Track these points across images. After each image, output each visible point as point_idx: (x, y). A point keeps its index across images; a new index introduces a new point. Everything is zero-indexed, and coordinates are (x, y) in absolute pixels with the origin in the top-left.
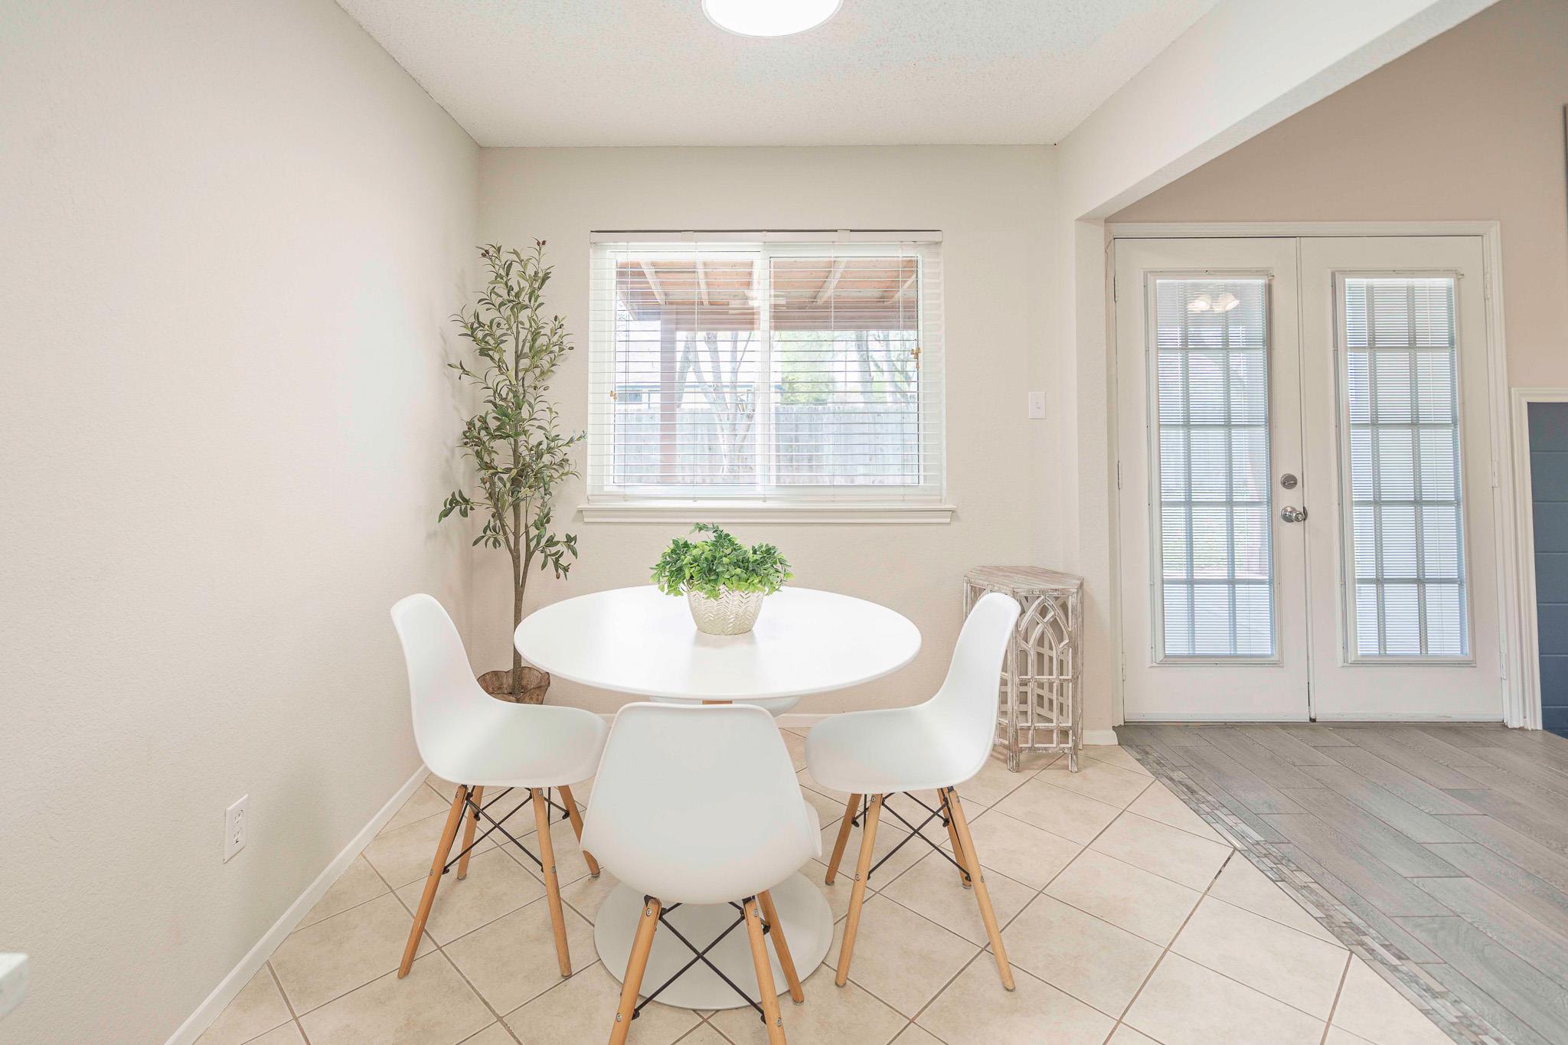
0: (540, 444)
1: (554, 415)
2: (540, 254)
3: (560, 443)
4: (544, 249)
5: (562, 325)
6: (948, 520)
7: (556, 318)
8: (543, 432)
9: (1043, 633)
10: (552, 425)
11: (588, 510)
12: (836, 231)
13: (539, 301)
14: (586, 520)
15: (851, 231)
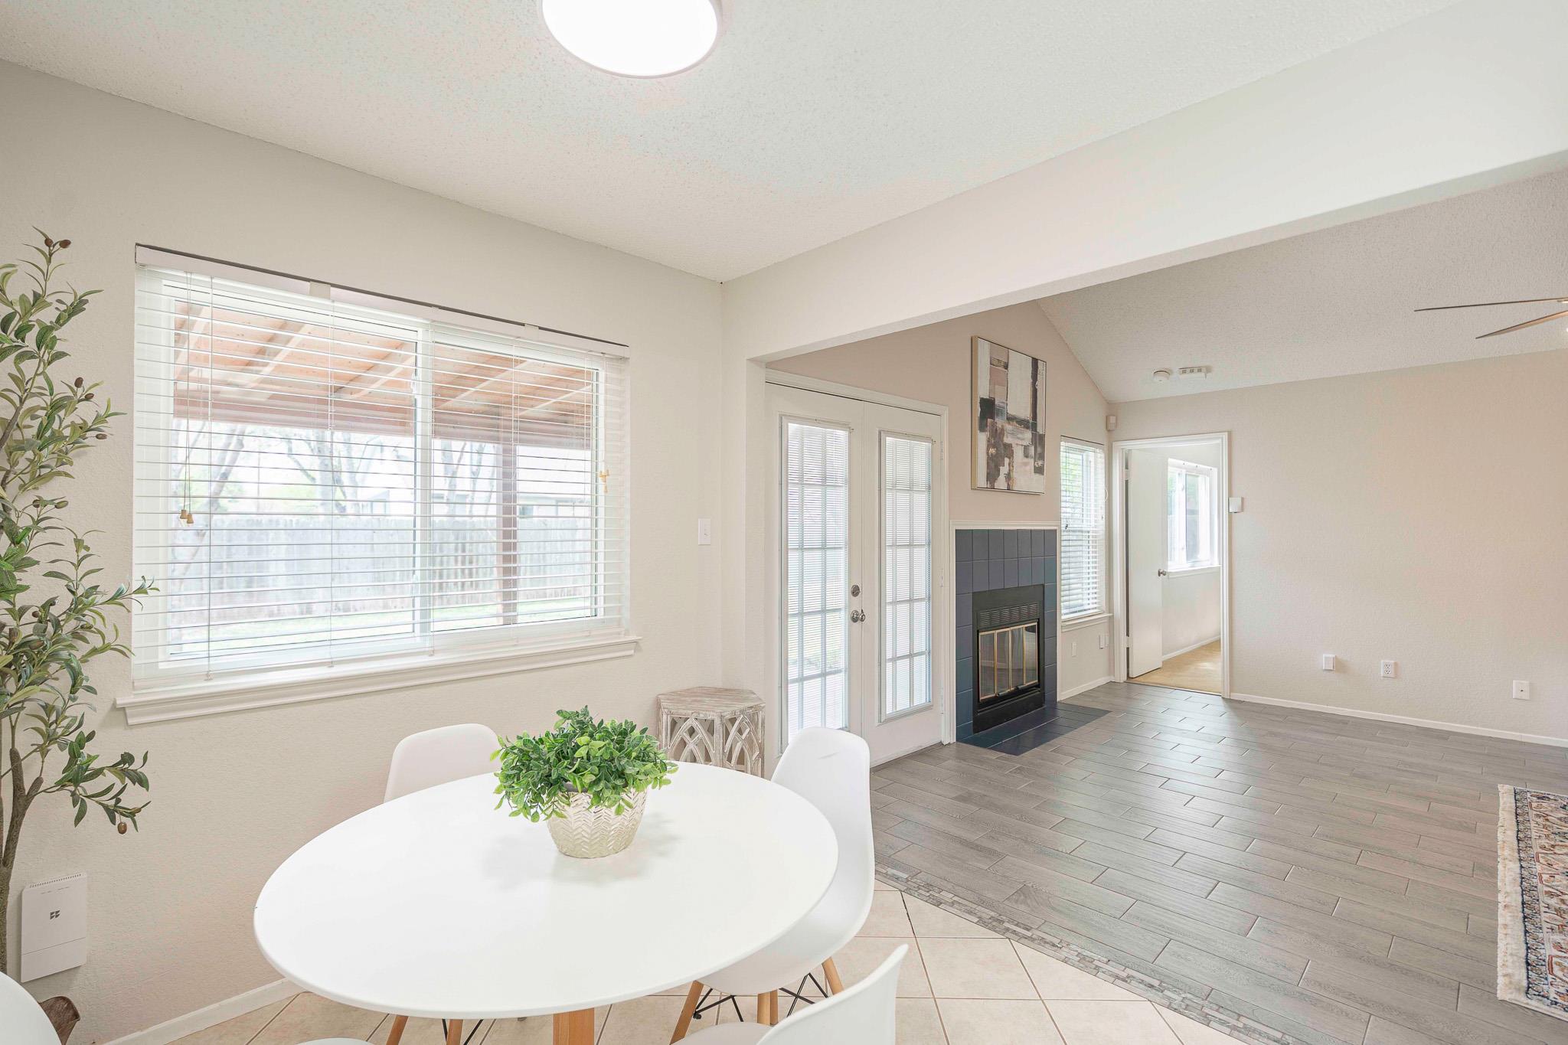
0: (51, 603)
1: (83, 553)
2: (49, 261)
3: (100, 599)
4: (60, 254)
5: (91, 396)
6: (632, 652)
7: (79, 382)
8: (66, 582)
9: (742, 750)
10: (82, 570)
11: (134, 705)
12: (523, 325)
13: (58, 348)
14: (130, 721)
15: (540, 328)
